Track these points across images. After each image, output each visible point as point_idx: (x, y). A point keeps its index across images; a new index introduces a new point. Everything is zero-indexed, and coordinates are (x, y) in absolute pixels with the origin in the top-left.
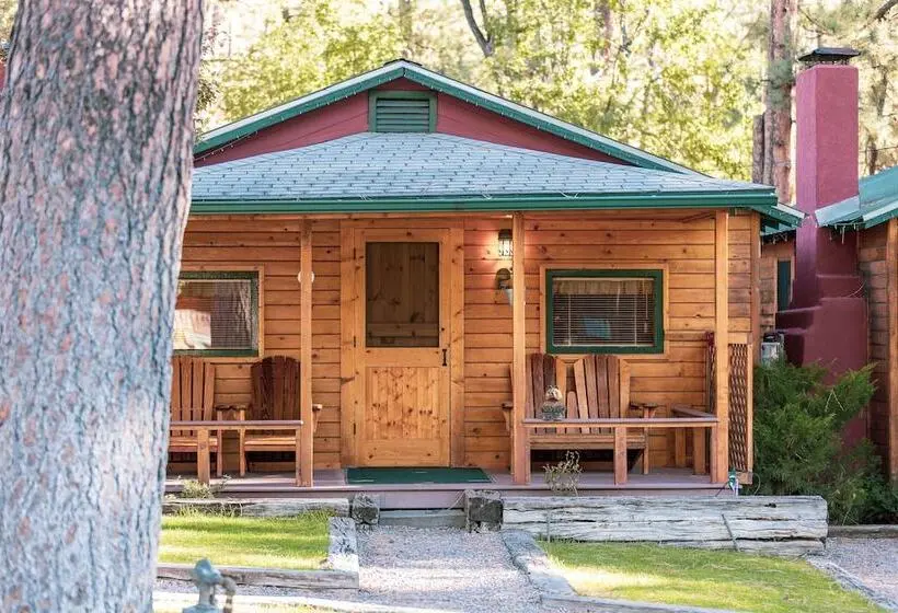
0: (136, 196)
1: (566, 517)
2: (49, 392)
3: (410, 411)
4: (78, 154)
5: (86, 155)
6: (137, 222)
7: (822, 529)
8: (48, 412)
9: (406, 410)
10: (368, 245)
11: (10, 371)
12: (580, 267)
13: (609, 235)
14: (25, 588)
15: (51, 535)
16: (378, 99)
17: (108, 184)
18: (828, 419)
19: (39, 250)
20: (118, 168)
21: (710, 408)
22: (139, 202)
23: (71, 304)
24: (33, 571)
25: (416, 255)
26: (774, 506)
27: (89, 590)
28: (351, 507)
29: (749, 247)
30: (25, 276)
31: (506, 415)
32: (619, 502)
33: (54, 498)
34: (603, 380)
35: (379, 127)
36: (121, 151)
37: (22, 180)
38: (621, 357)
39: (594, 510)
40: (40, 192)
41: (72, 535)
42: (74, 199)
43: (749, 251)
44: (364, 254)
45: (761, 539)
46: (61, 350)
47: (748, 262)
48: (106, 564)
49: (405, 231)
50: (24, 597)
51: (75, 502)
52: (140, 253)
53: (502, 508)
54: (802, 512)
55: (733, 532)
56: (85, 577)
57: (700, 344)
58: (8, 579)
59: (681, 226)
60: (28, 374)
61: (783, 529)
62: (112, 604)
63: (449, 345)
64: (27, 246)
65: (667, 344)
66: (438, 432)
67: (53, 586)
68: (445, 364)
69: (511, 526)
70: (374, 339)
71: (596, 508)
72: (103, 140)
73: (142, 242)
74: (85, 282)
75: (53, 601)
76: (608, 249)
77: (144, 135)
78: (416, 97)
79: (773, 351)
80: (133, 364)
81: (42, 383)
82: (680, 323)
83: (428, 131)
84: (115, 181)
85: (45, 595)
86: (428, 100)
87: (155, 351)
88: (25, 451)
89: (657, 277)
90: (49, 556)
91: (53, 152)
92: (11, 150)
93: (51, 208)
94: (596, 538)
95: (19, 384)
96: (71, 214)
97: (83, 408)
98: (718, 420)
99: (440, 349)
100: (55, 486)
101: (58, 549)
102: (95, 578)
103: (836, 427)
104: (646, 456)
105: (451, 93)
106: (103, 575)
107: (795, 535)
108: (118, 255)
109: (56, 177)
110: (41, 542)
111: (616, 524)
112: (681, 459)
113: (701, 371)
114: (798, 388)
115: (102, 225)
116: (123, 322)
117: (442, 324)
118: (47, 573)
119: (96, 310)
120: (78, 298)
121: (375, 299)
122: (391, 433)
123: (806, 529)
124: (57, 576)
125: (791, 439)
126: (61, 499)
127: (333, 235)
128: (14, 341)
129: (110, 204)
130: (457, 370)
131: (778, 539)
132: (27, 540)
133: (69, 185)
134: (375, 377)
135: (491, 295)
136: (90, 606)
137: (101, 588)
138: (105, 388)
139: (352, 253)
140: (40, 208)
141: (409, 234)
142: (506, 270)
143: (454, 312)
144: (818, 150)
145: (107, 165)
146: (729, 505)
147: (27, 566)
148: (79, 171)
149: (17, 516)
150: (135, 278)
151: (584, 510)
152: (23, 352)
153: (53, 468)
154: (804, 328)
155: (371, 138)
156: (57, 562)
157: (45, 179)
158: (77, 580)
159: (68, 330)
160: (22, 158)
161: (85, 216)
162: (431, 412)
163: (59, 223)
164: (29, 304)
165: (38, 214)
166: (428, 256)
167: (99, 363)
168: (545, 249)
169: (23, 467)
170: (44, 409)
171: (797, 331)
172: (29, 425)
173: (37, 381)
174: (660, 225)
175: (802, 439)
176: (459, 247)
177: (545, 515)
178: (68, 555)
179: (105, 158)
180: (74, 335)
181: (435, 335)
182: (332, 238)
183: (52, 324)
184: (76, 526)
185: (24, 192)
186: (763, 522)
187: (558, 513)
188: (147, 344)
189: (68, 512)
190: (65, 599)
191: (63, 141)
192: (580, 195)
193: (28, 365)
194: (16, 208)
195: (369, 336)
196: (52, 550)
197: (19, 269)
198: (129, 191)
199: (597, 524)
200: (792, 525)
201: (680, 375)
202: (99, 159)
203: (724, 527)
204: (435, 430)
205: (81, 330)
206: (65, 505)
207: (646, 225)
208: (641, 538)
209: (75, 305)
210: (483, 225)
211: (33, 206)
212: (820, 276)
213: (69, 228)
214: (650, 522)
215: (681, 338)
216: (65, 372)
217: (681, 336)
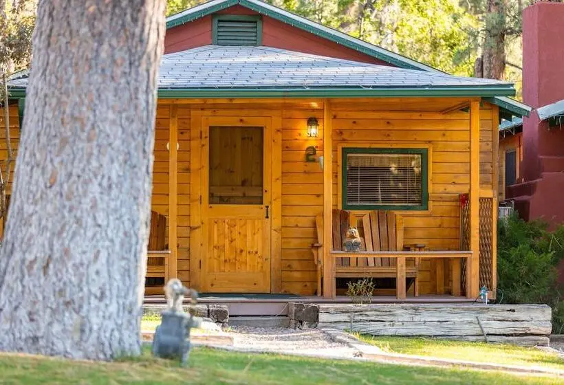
0: (134, 44)
1: (365, 318)
2: (82, 166)
3: (242, 251)
4: (99, 16)
5: (104, 17)
6: (134, 61)
7: (548, 328)
8: (82, 179)
9: (238, 251)
10: (212, 129)
11: (56, 154)
12: (367, 146)
13: (388, 123)
14: (68, 290)
15: (84, 257)
16: (219, 21)
17: (117, 35)
18: (550, 255)
19: (74, 77)
20: (123, 25)
21: (466, 246)
22: (136, 47)
23: (95, 111)
24: (73, 279)
25: (246, 136)
26: (514, 311)
27: (107, 293)
28: (209, 310)
29: (490, 132)
30: (65, 93)
31: (314, 252)
32: (403, 308)
33: (85, 233)
34: (383, 229)
35: (219, 41)
36: (125, 14)
37: (62, 32)
38: (397, 213)
39: (385, 313)
40: (74, 40)
41: (96, 257)
42: (96, 44)
43: (491, 136)
44: (208, 135)
45: (504, 335)
46: (89, 140)
47: (490, 143)
48: (118, 277)
49: (239, 119)
50: (68, 295)
51: (98, 236)
52: (136, 80)
53: (318, 311)
54: (533, 315)
55: (485, 330)
56: (104, 285)
57: (454, 204)
58: (57, 284)
59: (440, 117)
60: (68, 155)
61: (520, 327)
62: (121, 302)
63: (271, 203)
64: (66, 73)
65: (431, 203)
66: (262, 267)
67: (85, 289)
68: (267, 217)
69: (325, 324)
70: (216, 198)
71: (386, 312)
72: (114, 7)
73: (137, 73)
74: (103, 97)
75: (86, 299)
76: (388, 132)
77: (139, 6)
78: (247, 20)
79: (506, 212)
80: (133, 152)
81: (77, 161)
82: (440, 188)
83: (255, 45)
84: (122, 33)
85: (81, 295)
86: (256, 22)
87: (144, 144)
88: (67, 203)
89: (424, 154)
90: (82, 270)
91: (82, 14)
92: (55, 13)
93: (81, 50)
94: (386, 333)
95: (62, 162)
96: (94, 54)
97: (103, 177)
98: (472, 252)
99: (264, 206)
100: (86, 227)
101: (88, 267)
102: (111, 285)
103: (555, 262)
104: (417, 283)
105: (273, 16)
106: (115, 284)
107: (529, 332)
108: (123, 81)
109: (84, 30)
110: (78, 261)
111: (401, 323)
112: (441, 288)
113: (456, 224)
114: (528, 236)
115: (114, 62)
116: (127, 123)
117: (266, 187)
118: (81, 281)
119: (111, 115)
120: (100, 107)
121: (216, 168)
122: (227, 268)
123: (536, 327)
124: (88, 283)
125: (523, 269)
126: (90, 234)
127: (186, 121)
128: (58, 134)
129: (118, 48)
130: (277, 222)
131: (516, 335)
132: (69, 259)
133: (93, 35)
134: (216, 226)
135: (301, 167)
136: (108, 302)
137: (115, 292)
138: (116, 165)
139: (199, 135)
140: (74, 50)
141: (241, 120)
142: (312, 147)
143: (274, 178)
144: (540, 64)
145: (117, 23)
146: (482, 311)
147: (69, 276)
148: (99, 26)
149: (62, 244)
150: (133, 96)
151: (378, 313)
152: (64, 141)
153: (85, 214)
154: (530, 194)
155: (215, 49)
156: (87, 273)
157: (78, 31)
158: (101, 285)
159: (93, 127)
160: (62, 18)
161: (103, 55)
162: (257, 253)
163: (87, 59)
164: (68, 110)
165: (74, 54)
166: (254, 136)
167: (113, 149)
168: (341, 133)
169: (66, 214)
170: (79, 176)
171: (525, 198)
172: (69, 188)
173: (74, 159)
174: (426, 116)
175: (530, 270)
176: (278, 131)
177: (349, 316)
178: (95, 270)
179: (115, 19)
180: (97, 130)
181: (261, 195)
182: (184, 123)
183: (83, 123)
184: (99, 252)
185: (63, 40)
186: (506, 322)
187: (358, 316)
188: (140, 139)
189: (94, 242)
190: (93, 298)
191: (89, 7)
192: (373, 87)
193: (68, 149)
194: (58, 50)
195: (211, 195)
196: (85, 267)
197: (61, 88)
198: (130, 41)
199: (387, 323)
200: (526, 325)
201: (440, 226)
202: (112, 19)
203: (478, 326)
204: (260, 265)
205: (101, 127)
206: (92, 239)
207: (416, 116)
208: (418, 334)
209: (97, 112)
210: (296, 114)
211: (69, 49)
212: (541, 157)
213: (93, 62)
214: (425, 322)
215: (441, 199)
216: (91, 154)
217: (441, 197)
